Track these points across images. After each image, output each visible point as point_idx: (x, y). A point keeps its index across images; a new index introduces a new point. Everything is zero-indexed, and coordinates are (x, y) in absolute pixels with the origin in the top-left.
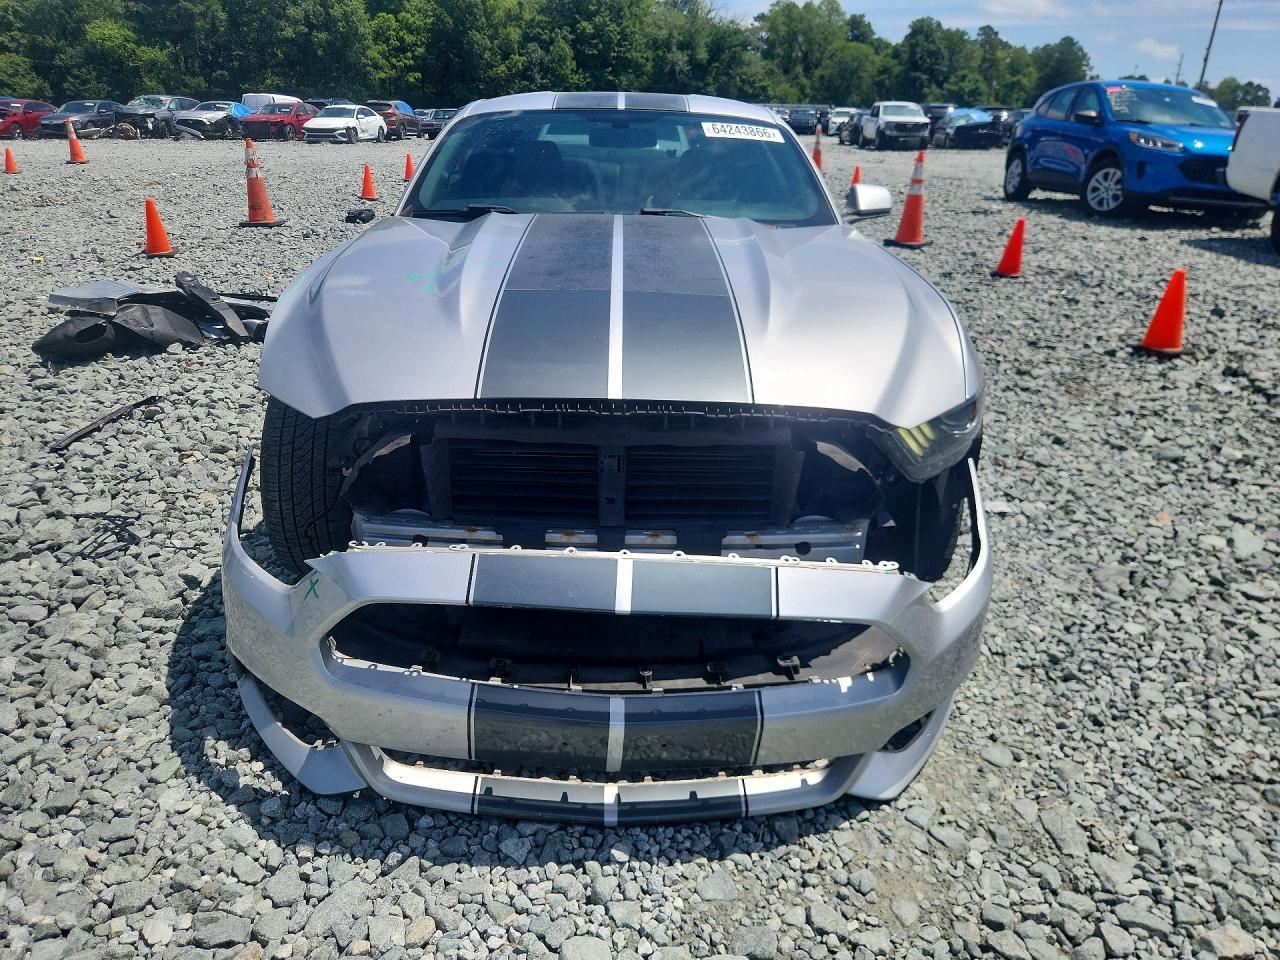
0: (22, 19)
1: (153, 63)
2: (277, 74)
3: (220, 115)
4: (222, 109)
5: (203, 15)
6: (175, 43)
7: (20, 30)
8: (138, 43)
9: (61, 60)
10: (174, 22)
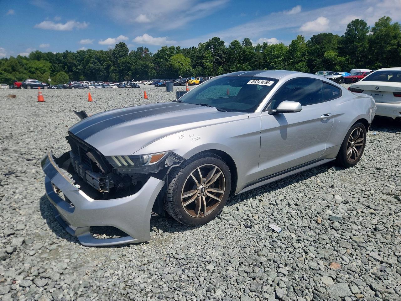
0: (309, 53)
1: (341, 62)
2: (380, 62)
3: (339, 76)
4: (341, 75)
5: (361, 46)
6: (349, 55)
7: (307, 56)
8: (338, 56)
9: (315, 63)
10: (351, 49)
